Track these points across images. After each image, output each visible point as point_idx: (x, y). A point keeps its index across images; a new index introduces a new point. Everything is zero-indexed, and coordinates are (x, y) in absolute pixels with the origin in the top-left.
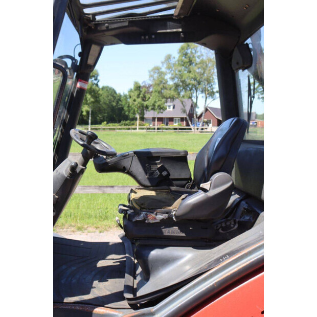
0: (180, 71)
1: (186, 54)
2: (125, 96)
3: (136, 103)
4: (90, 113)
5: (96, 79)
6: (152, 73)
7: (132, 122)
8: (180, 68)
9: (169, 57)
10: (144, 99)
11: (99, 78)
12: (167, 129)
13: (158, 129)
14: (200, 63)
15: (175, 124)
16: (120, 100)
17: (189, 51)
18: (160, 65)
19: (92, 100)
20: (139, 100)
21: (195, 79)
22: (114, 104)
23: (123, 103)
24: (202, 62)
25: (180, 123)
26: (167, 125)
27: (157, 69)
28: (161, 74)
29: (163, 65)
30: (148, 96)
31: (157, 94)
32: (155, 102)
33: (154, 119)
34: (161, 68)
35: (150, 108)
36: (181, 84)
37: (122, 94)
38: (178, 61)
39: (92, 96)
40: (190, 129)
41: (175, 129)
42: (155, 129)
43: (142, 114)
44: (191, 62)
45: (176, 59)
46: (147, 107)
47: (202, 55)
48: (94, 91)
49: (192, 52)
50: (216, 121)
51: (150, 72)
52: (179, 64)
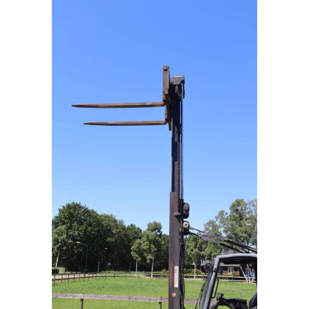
0: (232, 225)
1: (237, 211)
3: (194, 253)
4: (153, 261)
5: (159, 232)
6: (207, 226)
7: (189, 270)
8: (232, 222)
9: (222, 213)
10: (201, 249)
11: (161, 230)
12: (222, 278)
14: (250, 218)
15: (229, 273)
17: (239, 208)
18: (215, 220)
19: (155, 249)
20: (196, 250)
21: (246, 233)
25: (234, 272)
26: (222, 274)
27: (211, 223)
28: (215, 227)
29: (217, 220)
30: (204, 246)
31: (212, 246)
32: (211, 252)
34: (215, 222)
35: (206, 258)
36: (233, 236)
38: (230, 216)
39: (155, 246)
40: (245, 279)
41: (230, 278)
43: (199, 263)
44: (241, 217)
45: (228, 215)
46: (203, 257)
47: (251, 211)
48: (157, 241)
49: (242, 209)
51: (205, 225)
52: (231, 219)
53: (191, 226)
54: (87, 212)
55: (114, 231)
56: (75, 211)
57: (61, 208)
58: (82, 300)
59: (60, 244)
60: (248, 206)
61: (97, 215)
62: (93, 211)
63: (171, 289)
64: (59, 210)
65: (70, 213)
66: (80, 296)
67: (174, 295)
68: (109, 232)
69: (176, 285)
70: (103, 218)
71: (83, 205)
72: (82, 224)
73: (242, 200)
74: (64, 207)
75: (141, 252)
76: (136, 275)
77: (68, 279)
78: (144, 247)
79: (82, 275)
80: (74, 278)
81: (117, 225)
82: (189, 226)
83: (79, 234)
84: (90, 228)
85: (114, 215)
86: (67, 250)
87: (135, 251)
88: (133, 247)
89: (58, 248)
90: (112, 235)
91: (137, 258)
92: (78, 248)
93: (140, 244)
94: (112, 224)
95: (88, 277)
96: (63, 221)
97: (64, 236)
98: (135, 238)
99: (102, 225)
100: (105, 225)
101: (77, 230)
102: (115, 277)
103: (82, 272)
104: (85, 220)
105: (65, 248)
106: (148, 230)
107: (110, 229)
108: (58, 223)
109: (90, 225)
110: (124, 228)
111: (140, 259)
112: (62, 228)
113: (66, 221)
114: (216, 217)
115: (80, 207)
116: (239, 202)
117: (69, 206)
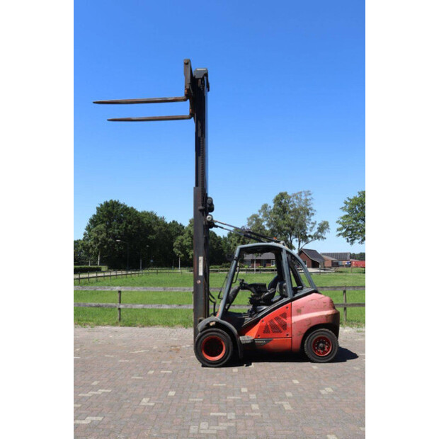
0: (275, 218)
1: (280, 204)
2: (225, 239)
6: (250, 220)
8: (275, 216)
9: (265, 207)
12: (264, 271)
13: (257, 270)
14: (293, 211)
15: (272, 266)
16: (220, 243)
17: (283, 201)
18: (258, 213)
21: (289, 225)
22: (215, 247)
23: (223, 245)
24: (295, 211)
26: (265, 266)
27: (255, 217)
28: (258, 221)
29: (260, 214)
33: (252, 261)
34: (258, 216)
36: (277, 230)
37: (222, 237)
38: (274, 209)
41: (273, 270)
42: (253, 270)
43: (242, 257)
44: (284, 210)
45: (272, 208)
47: (295, 204)
49: (285, 202)
50: (310, 261)
51: (248, 219)
52: (274, 212)
53: (214, 219)
54: (126, 210)
55: (155, 229)
56: (113, 209)
57: (99, 206)
58: (120, 292)
59: (100, 243)
60: (291, 199)
61: (137, 212)
62: (132, 208)
63: (196, 277)
64: (97, 208)
65: (109, 212)
66: (118, 288)
67: (199, 282)
68: (149, 230)
69: (201, 273)
70: (143, 215)
71: (121, 202)
72: (121, 222)
73: (286, 193)
74: (101, 205)
75: (183, 248)
76: (179, 271)
77: (110, 276)
78: (186, 243)
79: (124, 272)
80: (116, 275)
81: (158, 222)
82: (212, 219)
83: (119, 232)
84: (130, 226)
85: (155, 212)
86: (108, 248)
87: (178, 248)
88: (175, 244)
89: (98, 247)
90: (154, 232)
91: (179, 254)
92: (119, 246)
93: (182, 240)
94: (153, 221)
95: (131, 274)
96: (102, 220)
97: (104, 235)
98: (177, 235)
99: (143, 222)
100: (145, 222)
101: (118, 228)
102: (157, 273)
103: (125, 269)
104: (124, 218)
105: (105, 247)
106: (190, 226)
107: (151, 226)
108: (97, 222)
109: (130, 223)
110: (165, 225)
111: (183, 255)
112: (101, 226)
113: (105, 219)
114: (259, 211)
115: (119, 205)
116: (282, 196)
117: (107, 204)
